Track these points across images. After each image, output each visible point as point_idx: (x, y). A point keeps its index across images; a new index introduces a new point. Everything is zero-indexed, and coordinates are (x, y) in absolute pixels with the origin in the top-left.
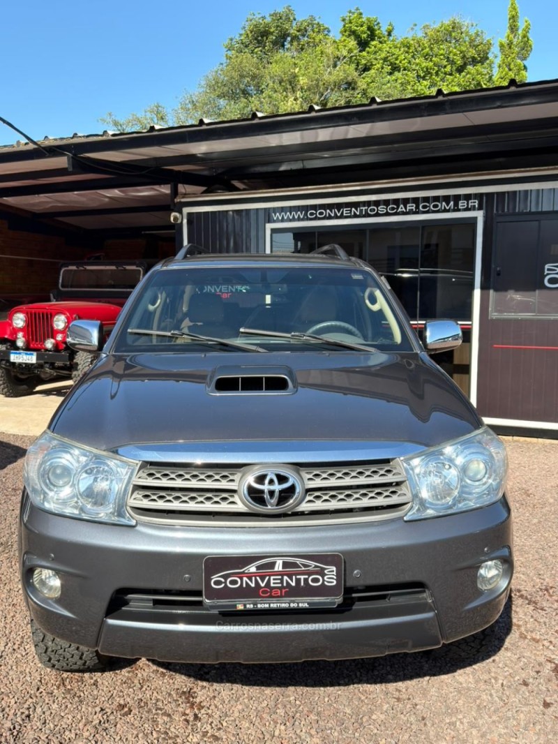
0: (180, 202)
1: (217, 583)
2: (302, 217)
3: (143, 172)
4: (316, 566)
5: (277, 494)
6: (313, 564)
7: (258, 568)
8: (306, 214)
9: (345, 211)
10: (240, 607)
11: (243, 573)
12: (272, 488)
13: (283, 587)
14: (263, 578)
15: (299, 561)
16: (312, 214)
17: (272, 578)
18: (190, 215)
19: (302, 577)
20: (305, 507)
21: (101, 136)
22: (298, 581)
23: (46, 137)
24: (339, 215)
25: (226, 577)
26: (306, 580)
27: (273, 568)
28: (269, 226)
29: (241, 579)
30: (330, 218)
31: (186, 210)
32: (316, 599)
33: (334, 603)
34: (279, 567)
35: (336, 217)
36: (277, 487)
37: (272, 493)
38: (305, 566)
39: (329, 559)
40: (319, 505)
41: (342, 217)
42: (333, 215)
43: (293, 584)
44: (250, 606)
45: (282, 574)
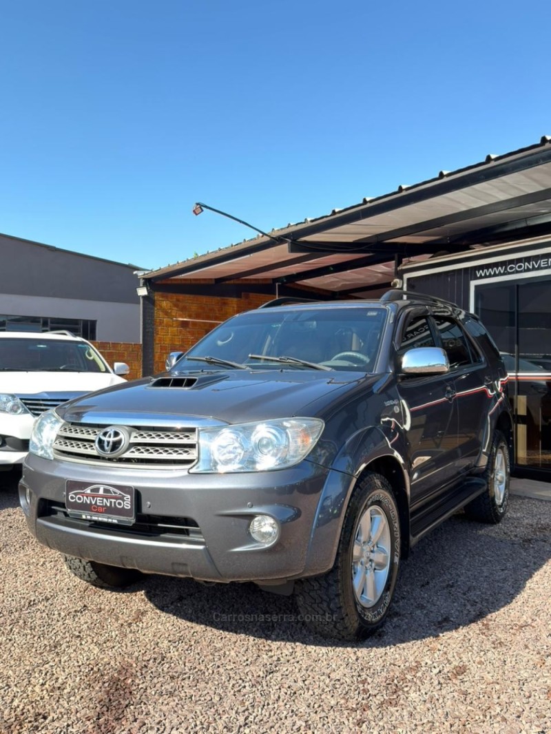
0: (402, 270)
1: (72, 498)
2: (502, 272)
3: (363, 248)
4: (120, 494)
5: (111, 444)
6: (118, 492)
7: (92, 490)
8: (506, 269)
9: (542, 263)
10: (84, 517)
11: (84, 493)
12: (109, 439)
13: (103, 507)
14: (93, 498)
15: (112, 489)
16: (511, 268)
17: (98, 498)
18: (409, 279)
19: (113, 500)
20: (127, 455)
21: (304, 223)
22: (111, 502)
23: (273, 229)
24: (536, 267)
25: (76, 494)
26: (115, 503)
27: (98, 492)
28: (473, 284)
29: (83, 496)
30: (528, 270)
31: (406, 276)
32: (122, 518)
33: (130, 522)
34: (101, 492)
35: (534, 269)
36: (112, 439)
37: (108, 442)
38: (115, 493)
39: (127, 489)
40: (137, 455)
41: (540, 268)
42: (531, 267)
43: (108, 505)
44: (89, 517)
45: (103, 497)
